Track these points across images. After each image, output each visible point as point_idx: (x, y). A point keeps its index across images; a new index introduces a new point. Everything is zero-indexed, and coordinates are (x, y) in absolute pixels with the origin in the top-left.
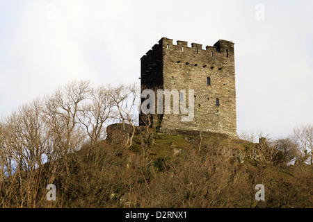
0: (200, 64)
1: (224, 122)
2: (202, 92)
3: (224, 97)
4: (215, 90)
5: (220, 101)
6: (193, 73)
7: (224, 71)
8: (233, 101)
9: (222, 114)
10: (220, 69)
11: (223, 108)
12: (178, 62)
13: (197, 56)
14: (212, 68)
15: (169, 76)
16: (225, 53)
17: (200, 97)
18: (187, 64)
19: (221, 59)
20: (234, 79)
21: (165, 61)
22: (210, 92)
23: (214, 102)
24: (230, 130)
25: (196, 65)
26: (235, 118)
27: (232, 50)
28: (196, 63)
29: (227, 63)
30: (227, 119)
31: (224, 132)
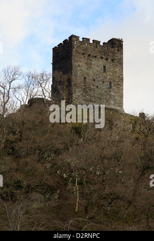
0: (99, 56)
1: (115, 100)
2: (100, 77)
3: (115, 81)
4: (109, 76)
5: (112, 84)
6: (93, 63)
7: (116, 62)
8: (121, 84)
9: (113, 94)
10: (112, 60)
11: (114, 89)
12: (83, 54)
13: (96, 49)
14: (107, 59)
15: (77, 64)
16: (117, 49)
17: (98, 81)
18: (89, 55)
19: (114, 53)
20: (122, 68)
21: (74, 53)
22: (105, 77)
23: (108, 84)
24: (119, 106)
25: (96, 57)
26: (122, 97)
27: (121, 46)
28: (95, 55)
29: (118, 56)
30: (117, 98)
31: (115, 108)
